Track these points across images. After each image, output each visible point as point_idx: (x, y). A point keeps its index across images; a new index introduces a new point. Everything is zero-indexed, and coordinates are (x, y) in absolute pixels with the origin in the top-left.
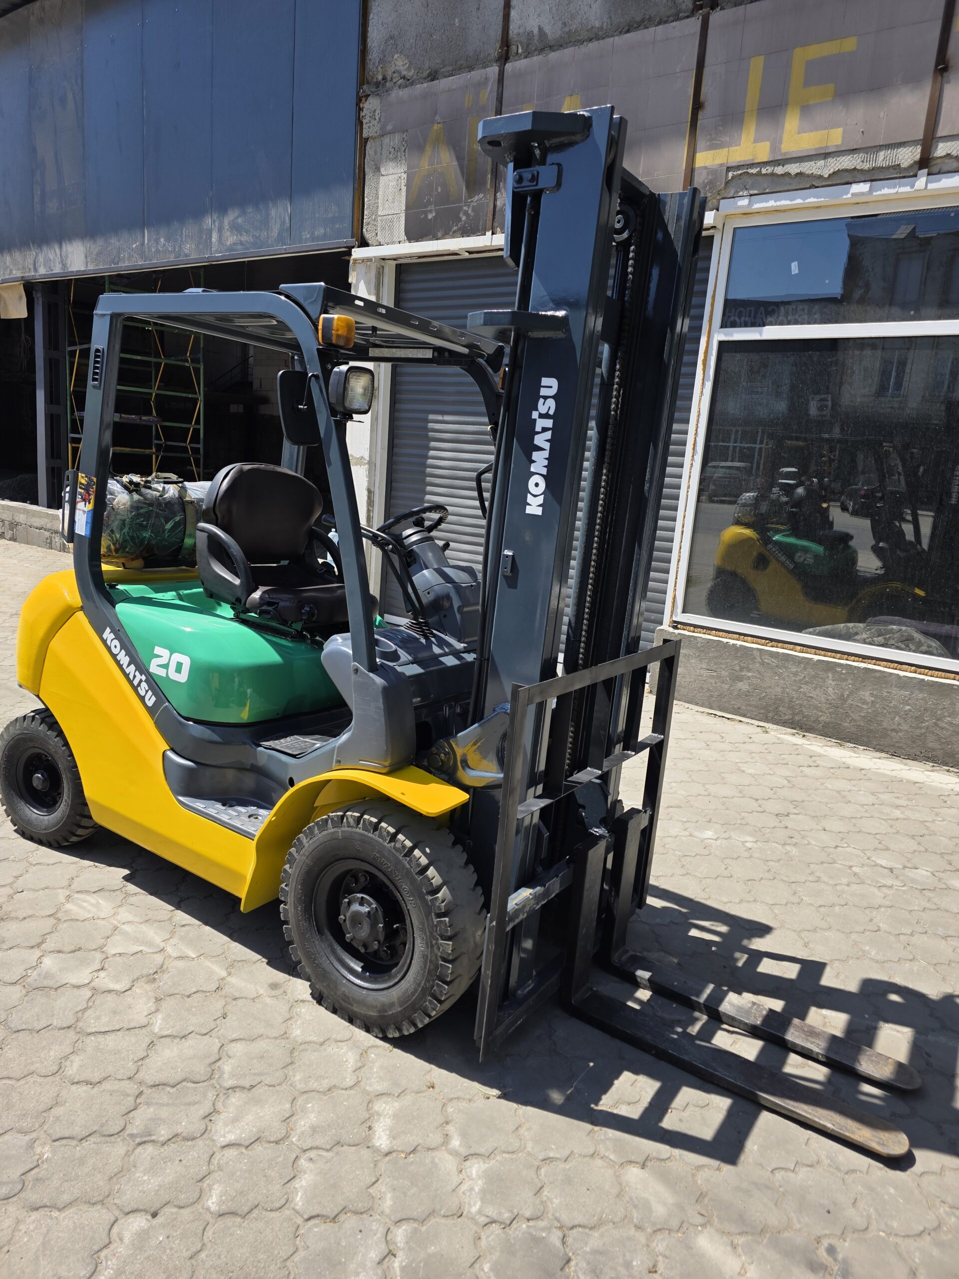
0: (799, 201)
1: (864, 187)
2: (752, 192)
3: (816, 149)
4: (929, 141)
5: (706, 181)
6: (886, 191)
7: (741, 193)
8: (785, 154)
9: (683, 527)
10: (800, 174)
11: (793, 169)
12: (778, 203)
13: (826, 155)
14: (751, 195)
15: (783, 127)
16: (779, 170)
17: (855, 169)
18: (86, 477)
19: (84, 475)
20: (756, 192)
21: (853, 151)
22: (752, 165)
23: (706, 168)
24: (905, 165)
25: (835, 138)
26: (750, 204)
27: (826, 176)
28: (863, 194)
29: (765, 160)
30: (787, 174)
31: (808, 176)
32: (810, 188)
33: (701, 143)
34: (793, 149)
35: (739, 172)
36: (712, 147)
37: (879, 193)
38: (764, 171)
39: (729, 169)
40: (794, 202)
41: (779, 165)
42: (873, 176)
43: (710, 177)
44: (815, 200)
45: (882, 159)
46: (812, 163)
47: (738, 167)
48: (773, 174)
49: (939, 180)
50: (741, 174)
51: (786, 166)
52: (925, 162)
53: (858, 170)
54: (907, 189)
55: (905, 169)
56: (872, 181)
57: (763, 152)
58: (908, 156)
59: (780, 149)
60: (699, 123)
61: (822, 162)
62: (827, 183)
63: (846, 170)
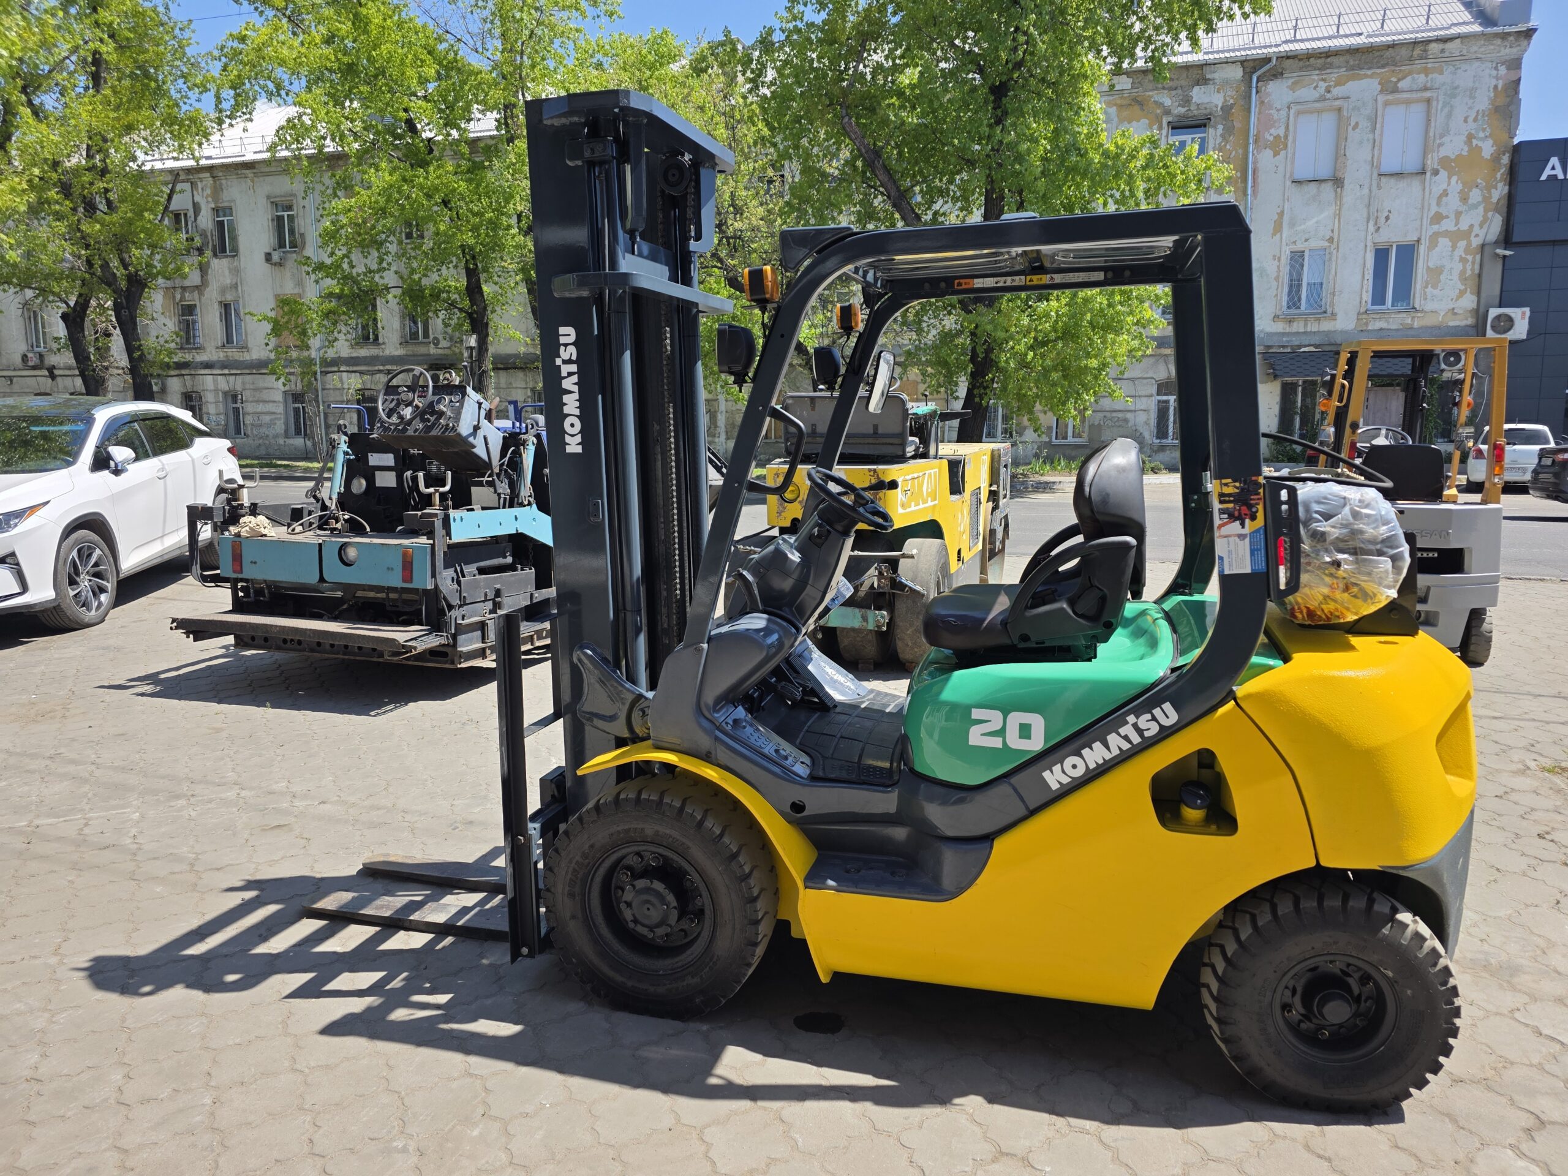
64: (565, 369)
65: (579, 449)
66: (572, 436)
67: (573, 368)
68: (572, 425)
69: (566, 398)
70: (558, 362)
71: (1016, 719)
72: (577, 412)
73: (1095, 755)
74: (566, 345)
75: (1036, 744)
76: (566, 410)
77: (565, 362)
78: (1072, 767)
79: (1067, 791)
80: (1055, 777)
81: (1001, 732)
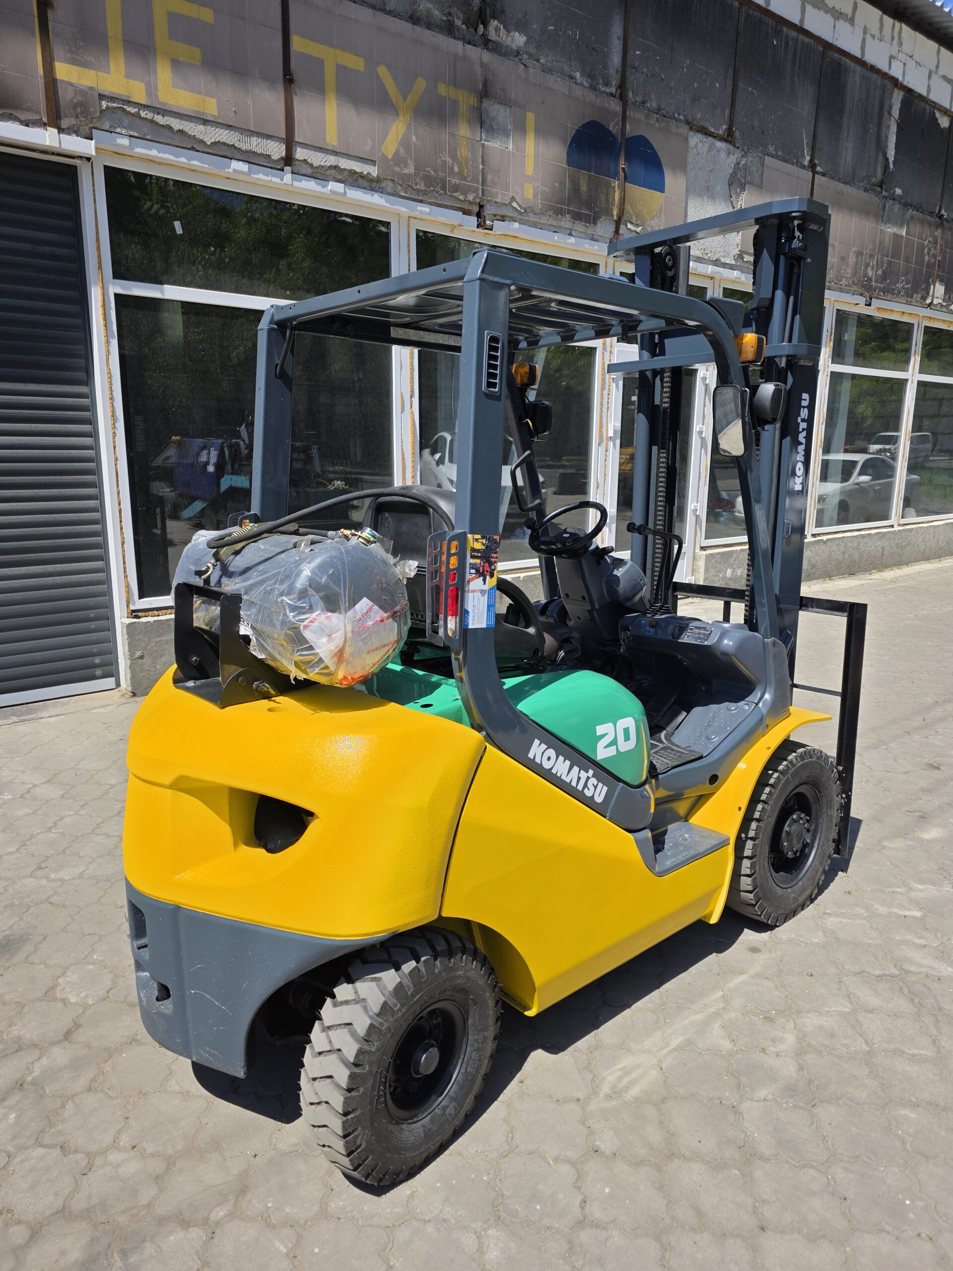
0: (183, 160)
1: (243, 167)
2: (132, 133)
3: (195, 111)
4: (290, 143)
5: (75, 101)
6: (261, 176)
7: (118, 130)
8: (164, 104)
9: (119, 504)
10: (181, 131)
11: (176, 124)
12: (161, 155)
13: (205, 122)
14: (130, 136)
15: (155, 73)
16: (159, 119)
17: (233, 145)
18: (483, 538)
19: (478, 536)
20: (136, 134)
21: (229, 127)
22: (129, 103)
23: (71, 84)
24: (275, 157)
25: (211, 108)
26: (131, 146)
27: (209, 143)
28: (242, 173)
29: (142, 102)
30: (169, 128)
31: (189, 136)
32: (189, 149)
33: (58, 51)
34: (170, 102)
35: (115, 105)
36: (73, 62)
37: (256, 176)
38: (143, 114)
39: (102, 97)
40: (178, 159)
41: (158, 114)
42: (249, 157)
43: (79, 98)
44: (200, 164)
45: (255, 144)
46: (193, 124)
47: (112, 99)
48: (152, 121)
49: (301, 181)
50: (115, 108)
51: (166, 118)
52: (288, 160)
53: (235, 147)
54: (278, 180)
55: (274, 161)
56: (249, 162)
57: (138, 92)
58: (277, 150)
59: (156, 96)
60: (51, 25)
61: (201, 127)
62: (209, 151)
63: (224, 144)
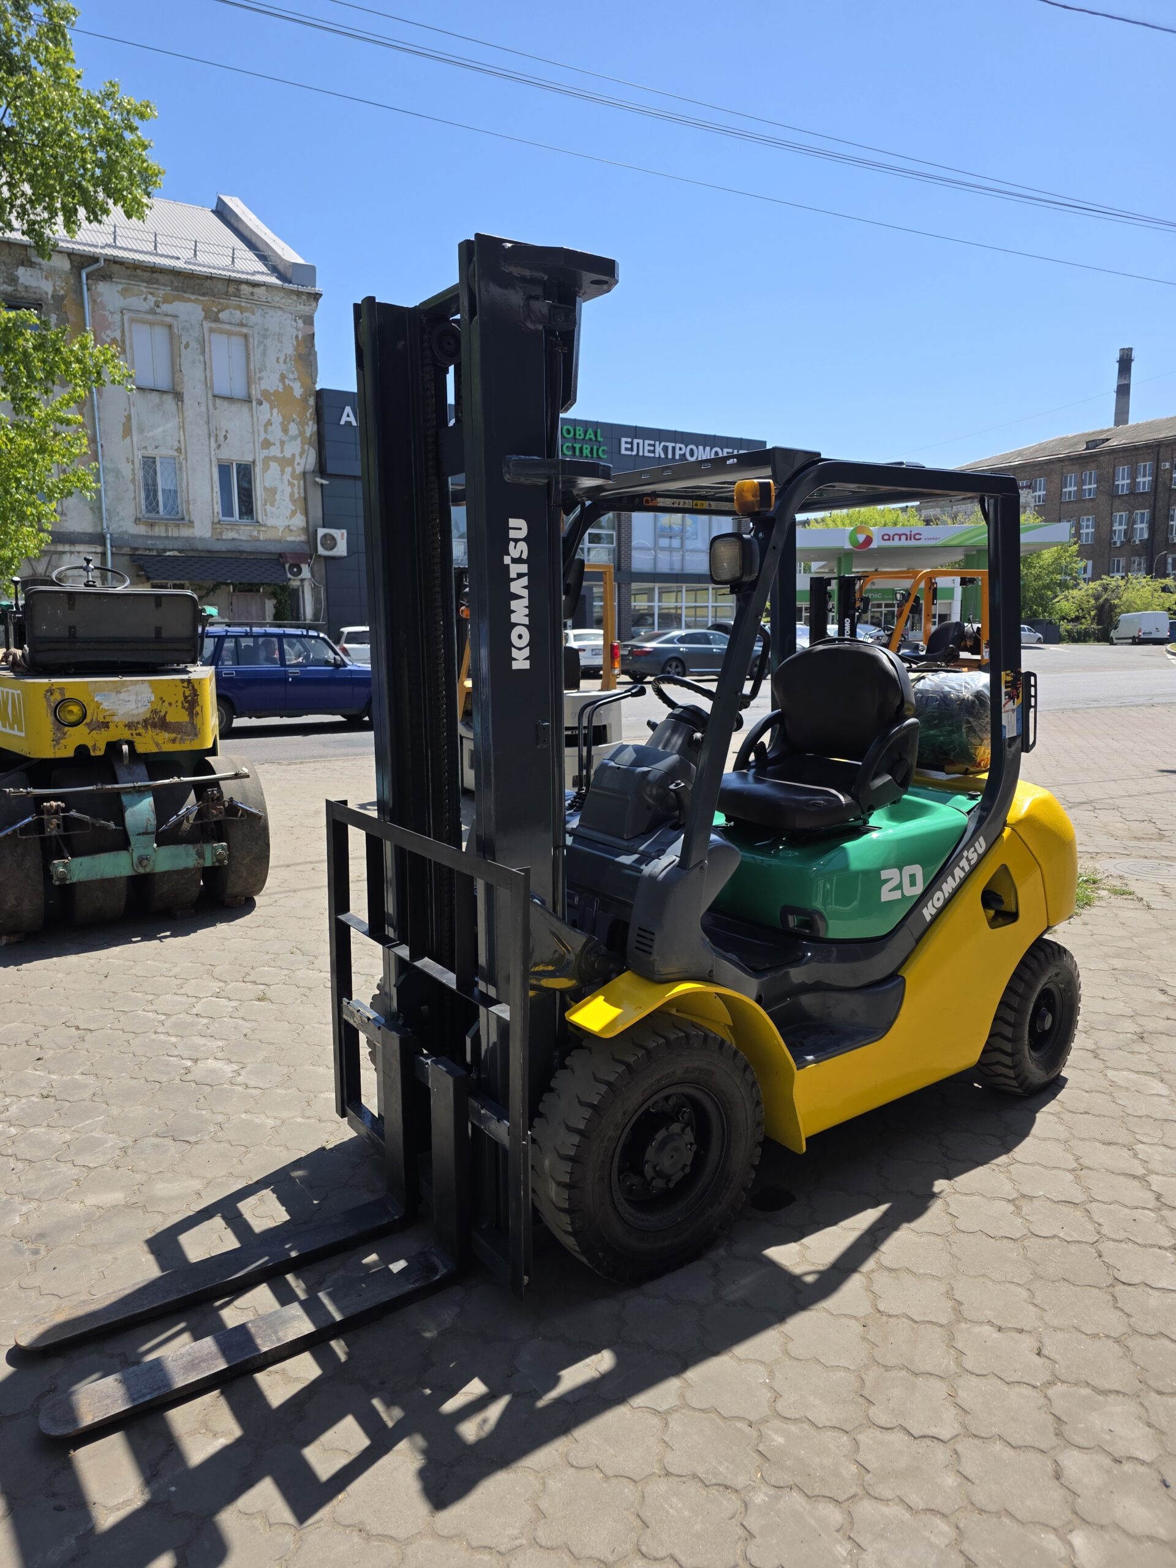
64: (515, 569)
65: (526, 665)
66: (520, 649)
67: (524, 568)
68: (520, 637)
69: (514, 605)
70: (507, 560)
71: (908, 870)
72: (526, 621)
73: (949, 885)
74: (516, 541)
75: (919, 889)
76: (514, 618)
77: (514, 561)
78: (938, 899)
79: (935, 918)
80: (928, 912)
81: (899, 887)
